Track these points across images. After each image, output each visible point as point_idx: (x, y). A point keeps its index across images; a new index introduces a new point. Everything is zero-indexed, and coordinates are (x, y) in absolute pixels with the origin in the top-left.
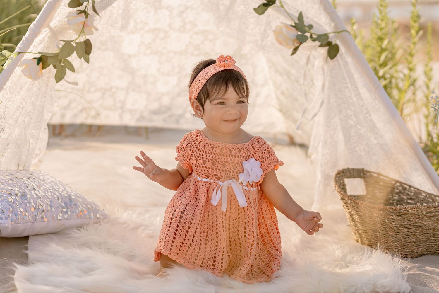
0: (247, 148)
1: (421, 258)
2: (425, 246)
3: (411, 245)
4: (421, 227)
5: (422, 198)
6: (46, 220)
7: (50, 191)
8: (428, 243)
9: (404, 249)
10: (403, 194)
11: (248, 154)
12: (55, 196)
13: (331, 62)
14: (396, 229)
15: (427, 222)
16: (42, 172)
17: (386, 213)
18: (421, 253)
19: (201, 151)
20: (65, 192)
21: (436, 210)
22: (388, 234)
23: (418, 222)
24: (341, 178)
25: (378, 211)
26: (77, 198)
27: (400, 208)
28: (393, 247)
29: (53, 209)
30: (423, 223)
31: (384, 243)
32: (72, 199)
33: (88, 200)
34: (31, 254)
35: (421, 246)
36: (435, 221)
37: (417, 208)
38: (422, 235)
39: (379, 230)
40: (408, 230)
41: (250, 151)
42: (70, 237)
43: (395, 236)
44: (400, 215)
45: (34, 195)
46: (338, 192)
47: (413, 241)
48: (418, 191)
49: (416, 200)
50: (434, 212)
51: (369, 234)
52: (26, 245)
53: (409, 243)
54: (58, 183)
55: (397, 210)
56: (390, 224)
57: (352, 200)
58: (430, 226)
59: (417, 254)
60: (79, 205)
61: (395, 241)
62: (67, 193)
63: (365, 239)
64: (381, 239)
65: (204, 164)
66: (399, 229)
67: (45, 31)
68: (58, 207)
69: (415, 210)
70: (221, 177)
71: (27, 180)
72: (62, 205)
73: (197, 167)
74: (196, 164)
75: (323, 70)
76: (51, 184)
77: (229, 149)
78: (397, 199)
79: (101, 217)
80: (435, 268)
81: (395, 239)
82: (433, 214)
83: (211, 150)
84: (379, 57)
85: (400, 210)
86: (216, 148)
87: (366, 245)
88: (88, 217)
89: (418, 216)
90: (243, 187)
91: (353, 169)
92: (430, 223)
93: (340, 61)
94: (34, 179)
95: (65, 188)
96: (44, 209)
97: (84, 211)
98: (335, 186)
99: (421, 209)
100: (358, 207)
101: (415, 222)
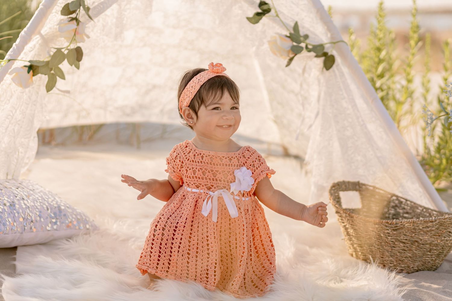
0: (238, 157)
1: (417, 273)
2: (422, 261)
3: (407, 260)
4: (417, 241)
5: (418, 212)
6: (35, 230)
7: (40, 202)
8: (424, 258)
9: (400, 264)
10: (398, 207)
11: (239, 163)
12: (45, 206)
13: (327, 73)
14: (392, 244)
15: (423, 236)
16: (31, 182)
17: (382, 227)
18: (416, 268)
19: (190, 161)
20: (54, 202)
21: (433, 224)
22: (384, 248)
23: (414, 237)
24: (336, 190)
25: (374, 225)
26: (67, 208)
27: (396, 222)
28: (389, 262)
29: (42, 220)
30: (419, 238)
31: (379, 257)
32: (61, 209)
33: (78, 211)
34: (20, 265)
35: (417, 261)
36: (432, 235)
37: (413, 223)
38: (418, 250)
39: (374, 244)
40: (404, 244)
41: (240, 159)
42: (59, 248)
43: (390, 250)
44: (396, 230)
45: (23, 204)
46: (333, 205)
47: (409, 256)
48: (414, 205)
49: (413, 214)
50: (430, 227)
51: (365, 248)
52: (15, 256)
53: (405, 258)
54: (47, 193)
55: (393, 224)
56: (385, 238)
57: (347, 214)
58: (427, 241)
59: (413, 269)
60: (68, 216)
61: (391, 256)
62: (57, 204)
63: (360, 253)
64: (376, 254)
65: (194, 174)
66: (395, 243)
67: (36, 39)
68: (47, 218)
69: (411, 224)
70: (212, 187)
71: (15, 190)
72: (51, 215)
73: (188, 178)
74: (186, 174)
75: (319, 81)
76: (40, 194)
77: (220, 158)
78: (393, 213)
79: (90, 228)
80: (432, 283)
81: (390, 254)
82: (430, 228)
83: (201, 159)
84: (377, 68)
85: (396, 224)
86: (206, 156)
87: (361, 259)
88: (77, 228)
89: (415, 231)
90: (234, 197)
91: (349, 182)
92: (427, 238)
93: (337, 71)
94: (23, 188)
95: (55, 199)
96: (33, 219)
97: (73, 221)
98: (330, 199)
99: (418, 223)
100: (354, 221)
101: (411, 237)
